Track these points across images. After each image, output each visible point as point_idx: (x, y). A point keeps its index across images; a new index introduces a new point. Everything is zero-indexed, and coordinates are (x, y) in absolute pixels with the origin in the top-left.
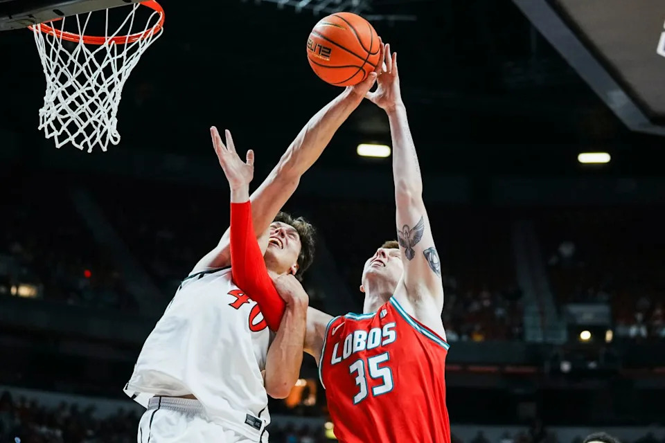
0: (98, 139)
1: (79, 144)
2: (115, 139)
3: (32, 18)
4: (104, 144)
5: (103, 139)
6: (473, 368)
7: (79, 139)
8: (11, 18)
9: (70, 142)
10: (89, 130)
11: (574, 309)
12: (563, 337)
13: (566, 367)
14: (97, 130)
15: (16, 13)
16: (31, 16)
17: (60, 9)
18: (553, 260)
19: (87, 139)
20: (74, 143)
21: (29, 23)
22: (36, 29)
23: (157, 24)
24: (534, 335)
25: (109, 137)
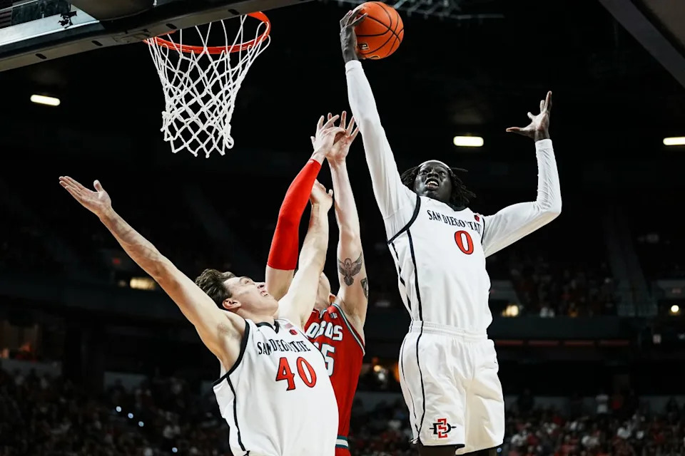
0: (215, 145)
1: (194, 151)
2: (230, 144)
3: (147, 33)
4: (221, 149)
5: (220, 145)
6: (568, 343)
7: (194, 145)
8: (127, 33)
9: (186, 148)
10: (203, 136)
11: (663, 284)
12: (654, 311)
13: (657, 339)
14: (212, 136)
15: (131, 28)
16: (145, 30)
17: (173, 23)
18: (641, 239)
19: (203, 146)
20: (189, 149)
21: (144, 36)
22: (151, 42)
23: (264, 35)
24: (626, 310)
25: (225, 142)
